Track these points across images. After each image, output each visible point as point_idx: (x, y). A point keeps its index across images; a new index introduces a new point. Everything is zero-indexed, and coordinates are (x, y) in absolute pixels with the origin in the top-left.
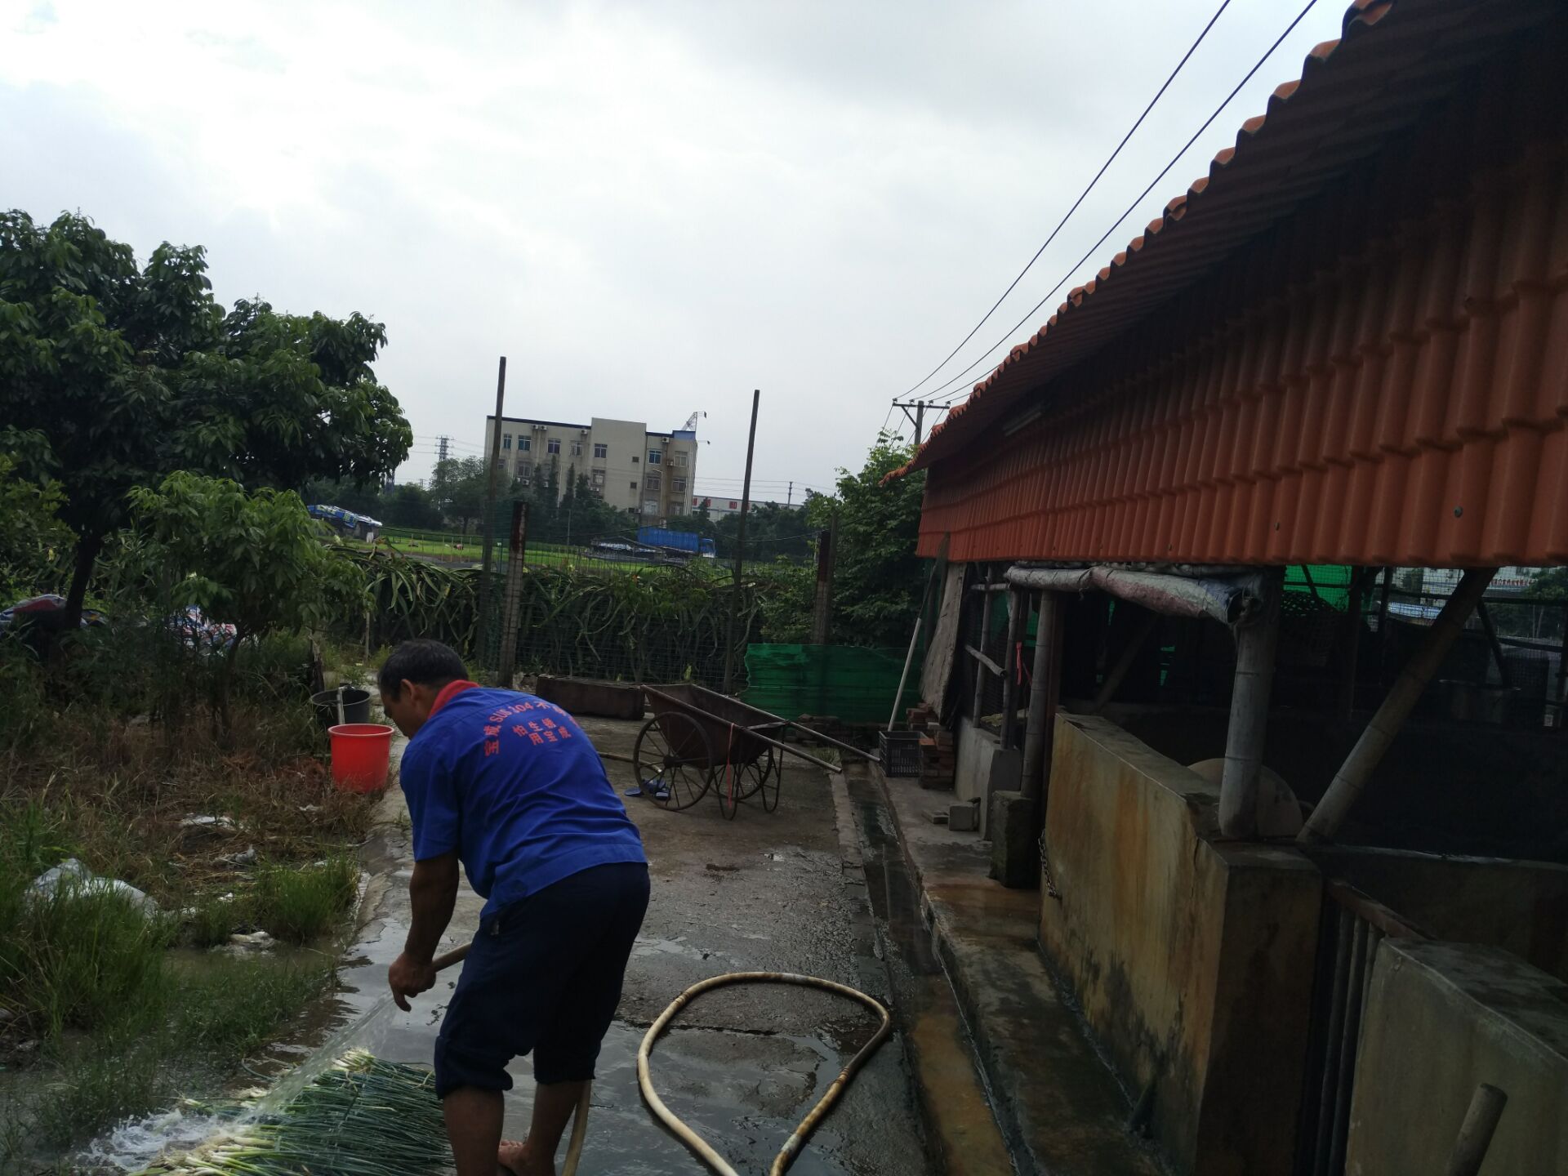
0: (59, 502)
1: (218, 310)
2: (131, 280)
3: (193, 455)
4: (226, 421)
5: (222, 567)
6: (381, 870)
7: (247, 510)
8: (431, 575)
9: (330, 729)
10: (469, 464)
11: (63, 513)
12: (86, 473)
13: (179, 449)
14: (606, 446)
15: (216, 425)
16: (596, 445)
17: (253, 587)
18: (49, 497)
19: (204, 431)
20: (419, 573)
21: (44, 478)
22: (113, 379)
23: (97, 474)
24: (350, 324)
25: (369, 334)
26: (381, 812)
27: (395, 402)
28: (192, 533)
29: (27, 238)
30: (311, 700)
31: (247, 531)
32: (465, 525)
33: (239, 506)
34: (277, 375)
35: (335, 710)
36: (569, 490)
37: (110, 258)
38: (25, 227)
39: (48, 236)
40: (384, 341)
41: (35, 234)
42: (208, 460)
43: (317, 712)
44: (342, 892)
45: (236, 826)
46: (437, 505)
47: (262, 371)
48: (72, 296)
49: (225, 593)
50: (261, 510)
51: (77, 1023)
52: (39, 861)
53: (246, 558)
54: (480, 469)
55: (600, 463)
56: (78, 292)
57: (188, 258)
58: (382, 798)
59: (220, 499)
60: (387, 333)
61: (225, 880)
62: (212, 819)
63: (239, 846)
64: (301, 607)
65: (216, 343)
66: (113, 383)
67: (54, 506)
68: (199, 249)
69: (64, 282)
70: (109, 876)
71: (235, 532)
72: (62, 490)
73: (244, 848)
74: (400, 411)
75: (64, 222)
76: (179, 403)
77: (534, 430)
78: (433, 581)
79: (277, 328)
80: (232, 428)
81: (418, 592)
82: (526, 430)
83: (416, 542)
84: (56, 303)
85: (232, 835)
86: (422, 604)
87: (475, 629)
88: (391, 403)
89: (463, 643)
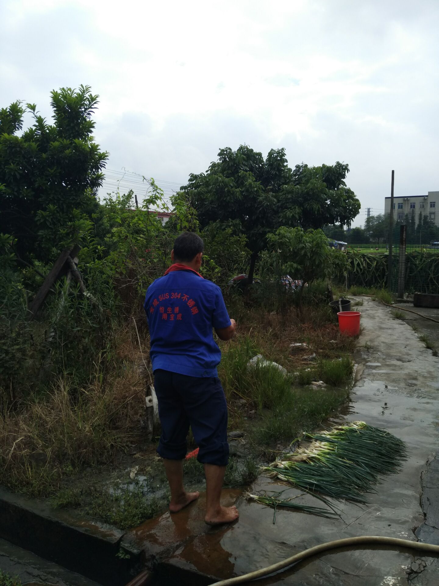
0: (246, 241)
1: (290, 170)
2: (262, 165)
3: (285, 222)
4: (295, 208)
5: (297, 258)
6: (361, 363)
7: (304, 237)
8: (368, 258)
9: (338, 313)
10: (379, 217)
11: (246, 245)
12: (252, 232)
13: (281, 220)
14: (435, 202)
15: (292, 210)
16: (431, 203)
17: (308, 265)
18: (242, 240)
19: (288, 213)
20: (364, 258)
21: (240, 235)
22: (258, 199)
23: (256, 232)
24: (336, 166)
25: (343, 169)
26: (359, 343)
27: (353, 193)
28: (287, 248)
29: (231, 156)
30: (329, 304)
31: (305, 245)
32: (378, 241)
33: (302, 236)
34: (312, 189)
35: (339, 307)
36: (420, 222)
37: (255, 158)
38: (230, 152)
39: (237, 154)
40: (348, 170)
41: (233, 154)
42: (290, 222)
43: (332, 308)
44: (349, 369)
45: (308, 347)
46: (367, 234)
47: (306, 188)
48: (245, 173)
49: (299, 267)
50: (310, 237)
51: (266, 407)
52: (251, 354)
53: (305, 254)
54: (383, 218)
55: (433, 210)
56: (246, 171)
57: (280, 153)
58: (358, 338)
59: (296, 235)
60: (349, 167)
61: (307, 364)
62: (301, 344)
63: (310, 353)
64: (325, 270)
65: (290, 181)
66: (259, 200)
67: (244, 243)
68: (283, 149)
69: (242, 169)
70: (271, 360)
71: (301, 245)
72: (246, 237)
73: (312, 354)
74: (355, 196)
75: (241, 148)
76: (279, 204)
77: (404, 200)
78: (369, 260)
79: (310, 172)
80: (297, 210)
81: (364, 265)
82: (401, 201)
83: (360, 249)
84: (240, 176)
85: (307, 349)
86: (366, 269)
87: (387, 277)
88: (351, 194)
89: (382, 283)
